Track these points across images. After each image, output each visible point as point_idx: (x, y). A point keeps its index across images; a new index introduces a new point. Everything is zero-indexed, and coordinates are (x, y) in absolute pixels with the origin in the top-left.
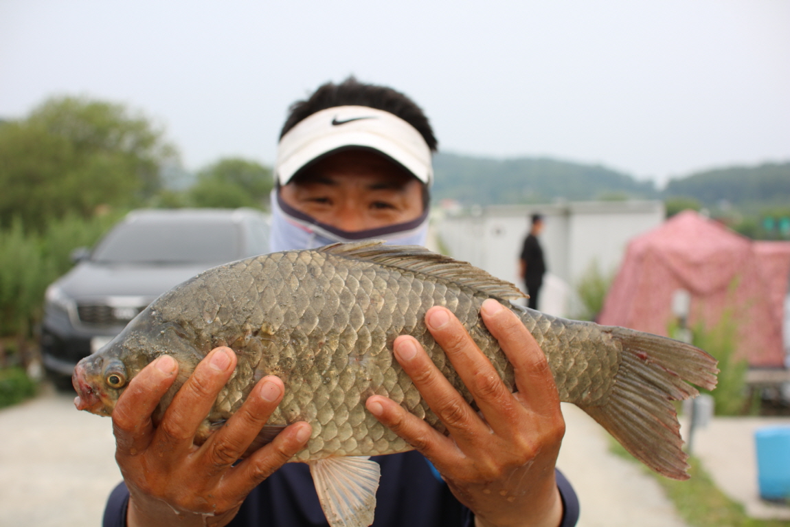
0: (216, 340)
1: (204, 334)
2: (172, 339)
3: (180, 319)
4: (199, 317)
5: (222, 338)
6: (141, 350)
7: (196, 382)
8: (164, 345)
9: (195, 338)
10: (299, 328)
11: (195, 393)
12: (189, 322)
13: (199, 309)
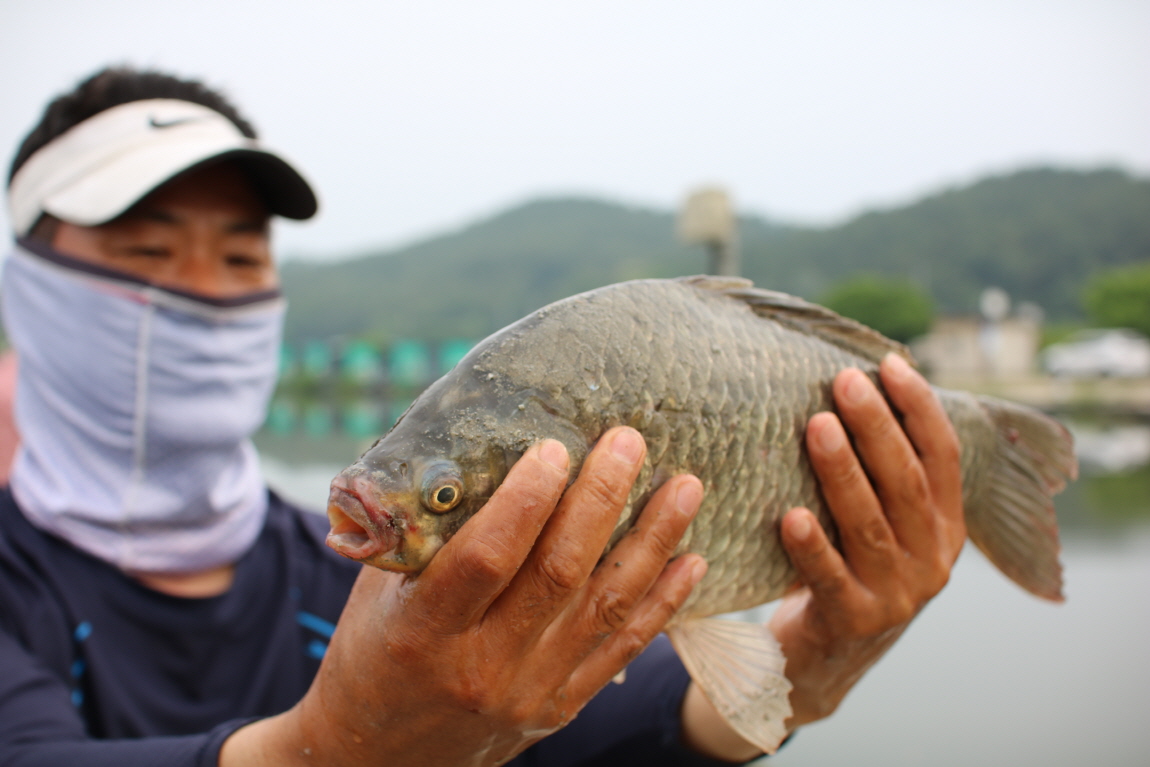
0: (607, 418)
1: (589, 408)
2: (538, 418)
3: (547, 383)
4: (578, 380)
5: (615, 415)
6: (492, 440)
7: (602, 485)
8: (529, 430)
9: (575, 414)
10: (709, 400)
11: (601, 504)
12: (563, 389)
13: (574, 366)
